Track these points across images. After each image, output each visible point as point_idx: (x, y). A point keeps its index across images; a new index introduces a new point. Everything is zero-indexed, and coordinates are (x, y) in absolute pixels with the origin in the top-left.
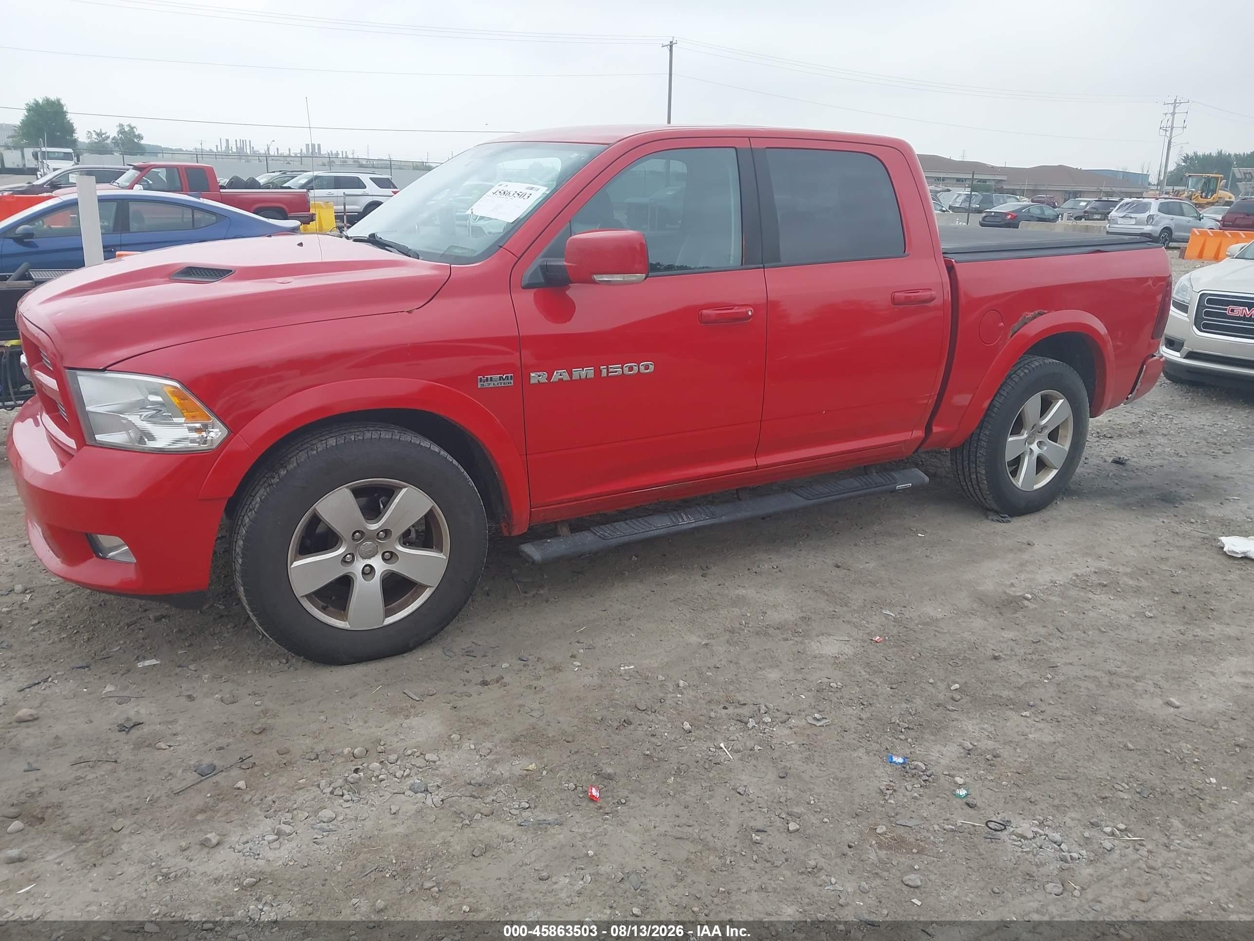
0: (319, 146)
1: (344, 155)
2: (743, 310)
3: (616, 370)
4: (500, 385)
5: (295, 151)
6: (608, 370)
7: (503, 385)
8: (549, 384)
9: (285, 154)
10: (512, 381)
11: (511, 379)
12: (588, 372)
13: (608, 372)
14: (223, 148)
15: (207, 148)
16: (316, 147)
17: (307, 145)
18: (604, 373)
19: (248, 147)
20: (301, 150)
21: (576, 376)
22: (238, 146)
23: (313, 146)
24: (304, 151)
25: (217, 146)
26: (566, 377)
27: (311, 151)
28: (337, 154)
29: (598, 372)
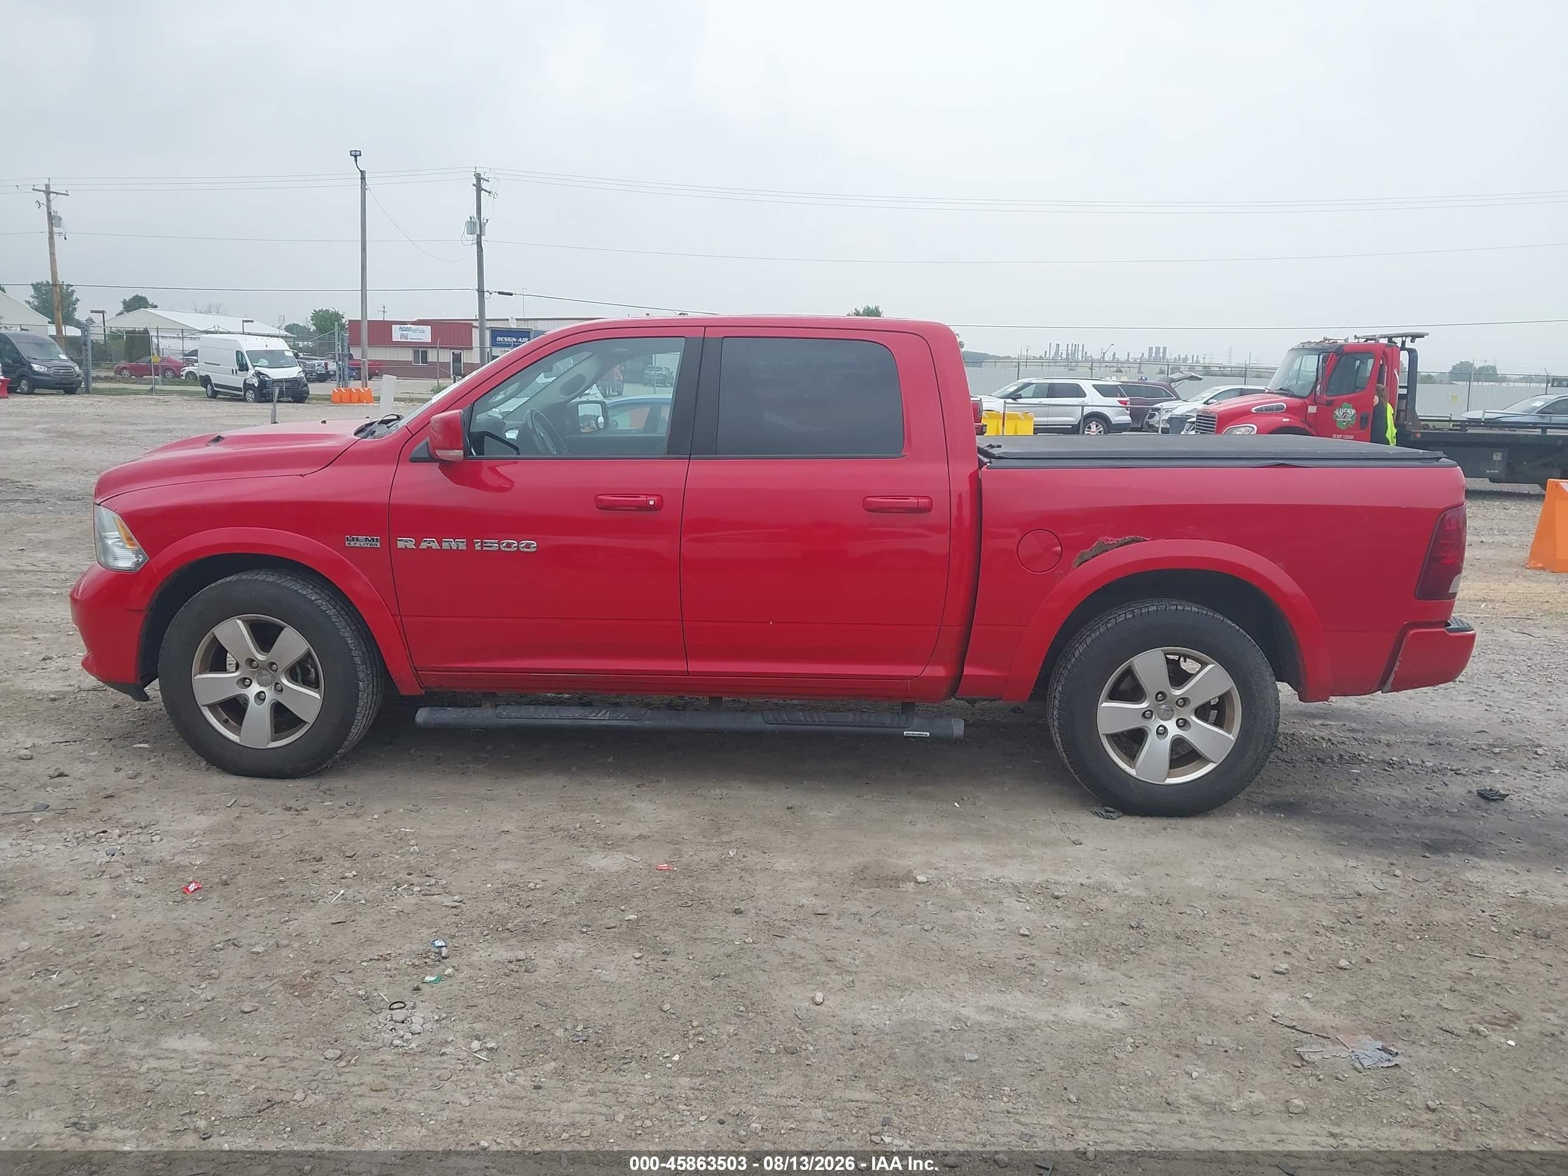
0: (1165, 349)
1: (1195, 359)
2: (643, 498)
3: (492, 545)
4: (366, 546)
5: (1136, 355)
6: (482, 544)
7: (369, 546)
8: (417, 550)
9: (1122, 360)
10: (378, 544)
11: (377, 541)
12: (459, 544)
13: (482, 546)
14: (1052, 354)
15: (1031, 353)
16: (1161, 351)
17: (1151, 349)
18: (478, 547)
19: (1080, 353)
20: (1143, 354)
21: (445, 546)
22: (1070, 352)
23: (1158, 349)
24: (1146, 356)
25: (1046, 352)
26: (435, 545)
27: (1154, 355)
28: (1186, 359)
29: (470, 544)
